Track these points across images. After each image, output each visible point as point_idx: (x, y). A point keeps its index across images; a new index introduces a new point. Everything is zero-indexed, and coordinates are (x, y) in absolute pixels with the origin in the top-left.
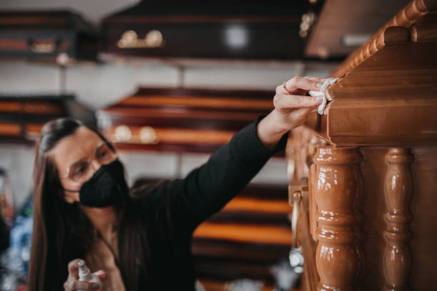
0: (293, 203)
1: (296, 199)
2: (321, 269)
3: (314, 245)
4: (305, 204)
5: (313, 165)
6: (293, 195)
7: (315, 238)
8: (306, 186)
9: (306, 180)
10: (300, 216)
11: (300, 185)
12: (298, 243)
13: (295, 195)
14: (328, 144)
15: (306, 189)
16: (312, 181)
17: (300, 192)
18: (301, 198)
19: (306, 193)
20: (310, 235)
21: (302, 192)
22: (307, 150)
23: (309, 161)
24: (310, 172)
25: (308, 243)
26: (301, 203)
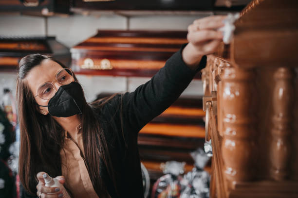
0: (206, 110)
1: (208, 106)
2: (225, 156)
3: (220, 139)
4: (214, 110)
5: (220, 82)
6: (206, 104)
7: (221, 134)
8: (215, 97)
9: (215, 92)
10: (211, 119)
11: (211, 96)
12: (209, 138)
13: (207, 104)
14: (231, 67)
15: (215, 99)
16: (219, 93)
17: (210, 101)
18: (212, 106)
19: (215, 102)
20: (218, 132)
21: (212, 102)
22: (216, 71)
23: (218, 79)
24: (218, 87)
25: (216, 137)
26: (212, 109)
